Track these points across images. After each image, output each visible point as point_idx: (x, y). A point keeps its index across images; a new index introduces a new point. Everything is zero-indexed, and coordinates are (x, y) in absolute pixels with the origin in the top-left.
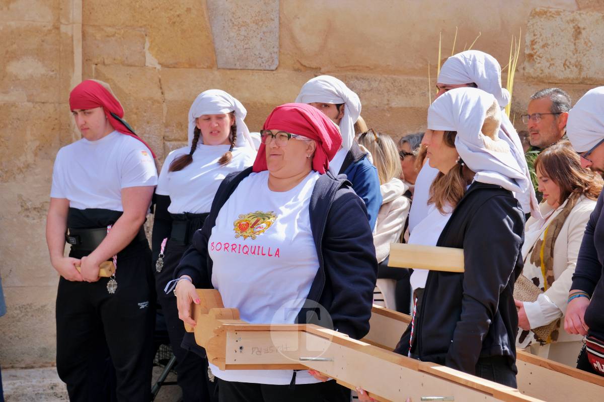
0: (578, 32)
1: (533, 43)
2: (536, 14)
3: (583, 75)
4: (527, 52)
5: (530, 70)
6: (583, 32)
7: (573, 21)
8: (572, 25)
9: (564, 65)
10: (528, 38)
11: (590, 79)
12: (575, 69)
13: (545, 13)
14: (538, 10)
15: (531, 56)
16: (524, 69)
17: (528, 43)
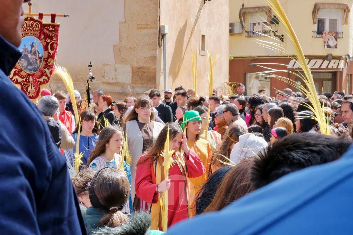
0: (116, 70)
1: (104, 73)
2: (104, 65)
3: (117, 82)
4: (103, 75)
5: (104, 80)
6: (117, 70)
7: (114, 67)
8: (114, 68)
9: (112, 79)
10: (103, 71)
11: (119, 82)
12: (115, 80)
13: (107, 65)
14: (105, 64)
15: (104, 76)
16: (102, 80)
17: (103, 73)
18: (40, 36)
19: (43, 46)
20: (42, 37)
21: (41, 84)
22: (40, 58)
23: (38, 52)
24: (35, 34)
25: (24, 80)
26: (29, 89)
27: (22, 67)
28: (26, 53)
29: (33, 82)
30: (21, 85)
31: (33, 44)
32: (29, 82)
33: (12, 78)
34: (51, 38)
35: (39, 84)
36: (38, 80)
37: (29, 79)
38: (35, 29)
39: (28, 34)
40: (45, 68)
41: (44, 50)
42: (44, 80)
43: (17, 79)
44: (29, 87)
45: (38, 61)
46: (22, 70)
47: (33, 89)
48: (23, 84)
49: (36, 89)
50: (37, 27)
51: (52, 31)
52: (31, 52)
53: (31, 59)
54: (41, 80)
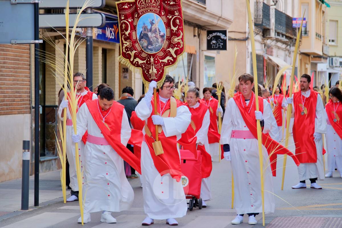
18: (160, 12)
19: (165, 23)
20: (163, 14)
21: (164, 65)
22: (162, 36)
23: (159, 30)
24: (155, 11)
25: (145, 62)
26: (151, 71)
27: (143, 47)
28: (146, 32)
29: (155, 63)
30: (142, 68)
31: (153, 22)
32: (150, 63)
33: (133, 60)
34: (173, 13)
35: (162, 65)
36: (161, 61)
37: (150, 60)
38: (154, 5)
39: (147, 11)
40: (169, 48)
41: (166, 28)
42: (168, 60)
43: (137, 62)
44: (150, 69)
45: (160, 40)
46: (143, 51)
47: (155, 71)
48: (144, 66)
49: (158, 71)
50: (156, 3)
51: (173, 5)
52: (151, 30)
53: (152, 37)
54: (165, 60)
